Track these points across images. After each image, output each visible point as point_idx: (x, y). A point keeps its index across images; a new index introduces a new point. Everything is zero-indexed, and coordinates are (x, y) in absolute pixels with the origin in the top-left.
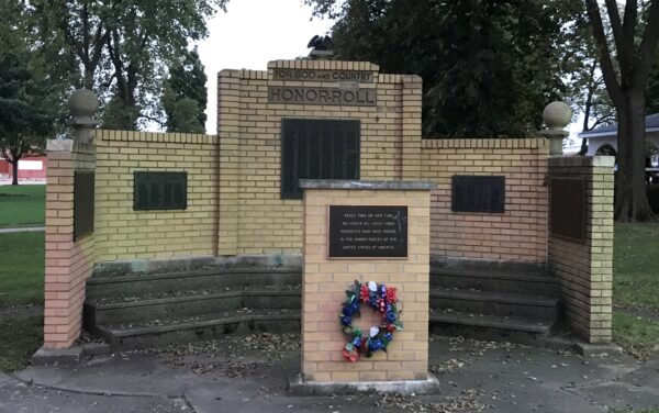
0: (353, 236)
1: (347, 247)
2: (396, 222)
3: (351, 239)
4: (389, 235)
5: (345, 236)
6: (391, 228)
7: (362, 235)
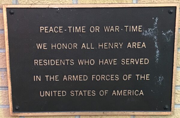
0: (61, 71)
1: (47, 93)
2: (149, 41)
3: (55, 78)
4: (135, 69)
5: (44, 71)
6: (137, 54)
7: (76, 70)
